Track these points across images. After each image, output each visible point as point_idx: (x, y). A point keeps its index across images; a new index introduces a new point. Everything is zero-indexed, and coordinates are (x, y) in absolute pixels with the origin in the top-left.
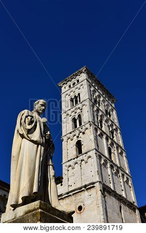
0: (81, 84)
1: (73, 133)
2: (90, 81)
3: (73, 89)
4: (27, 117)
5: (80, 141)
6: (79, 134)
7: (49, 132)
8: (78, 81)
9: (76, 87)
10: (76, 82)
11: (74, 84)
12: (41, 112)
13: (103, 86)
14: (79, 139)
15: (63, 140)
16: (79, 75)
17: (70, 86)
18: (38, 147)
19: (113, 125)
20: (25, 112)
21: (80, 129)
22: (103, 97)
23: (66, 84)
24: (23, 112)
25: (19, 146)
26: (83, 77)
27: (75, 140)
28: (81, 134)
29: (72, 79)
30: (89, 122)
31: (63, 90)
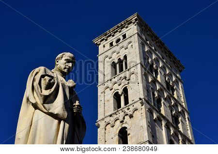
0: (128, 41)
1: (115, 117)
2: (144, 37)
3: (116, 49)
4: (43, 76)
5: (125, 128)
6: (124, 118)
7: (77, 102)
8: (124, 36)
9: (121, 45)
10: (121, 38)
11: (118, 41)
12: (66, 71)
13: (163, 44)
14: (123, 126)
15: (98, 127)
16: (127, 27)
17: (111, 44)
18: (59, 123)
19: (177, 106)
20: (41, 70)
21: (126, 110)
22: (163, 62)
23: (106, 40)
24: (37, 70)
25: (30, 122)
26: (132, 30)
27: (118, 126)
28: (127, 118)
29: (115, 33)
30: (140, 99)
31: (101, 49)
